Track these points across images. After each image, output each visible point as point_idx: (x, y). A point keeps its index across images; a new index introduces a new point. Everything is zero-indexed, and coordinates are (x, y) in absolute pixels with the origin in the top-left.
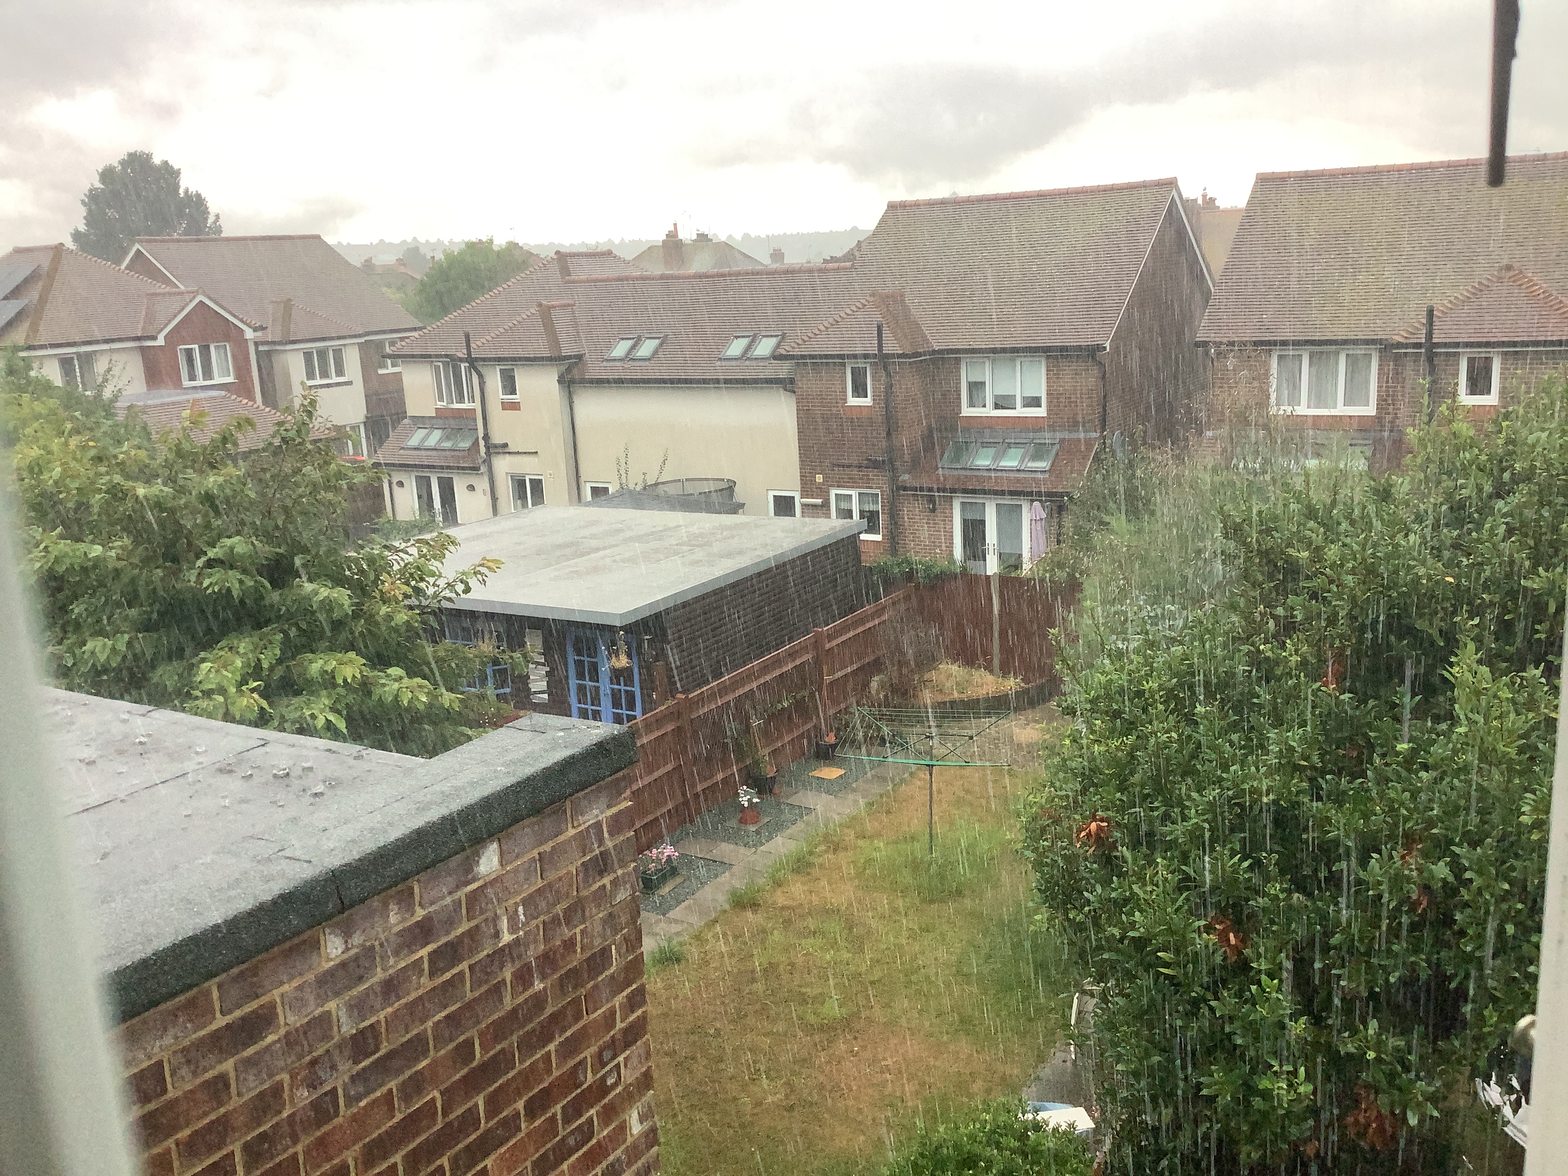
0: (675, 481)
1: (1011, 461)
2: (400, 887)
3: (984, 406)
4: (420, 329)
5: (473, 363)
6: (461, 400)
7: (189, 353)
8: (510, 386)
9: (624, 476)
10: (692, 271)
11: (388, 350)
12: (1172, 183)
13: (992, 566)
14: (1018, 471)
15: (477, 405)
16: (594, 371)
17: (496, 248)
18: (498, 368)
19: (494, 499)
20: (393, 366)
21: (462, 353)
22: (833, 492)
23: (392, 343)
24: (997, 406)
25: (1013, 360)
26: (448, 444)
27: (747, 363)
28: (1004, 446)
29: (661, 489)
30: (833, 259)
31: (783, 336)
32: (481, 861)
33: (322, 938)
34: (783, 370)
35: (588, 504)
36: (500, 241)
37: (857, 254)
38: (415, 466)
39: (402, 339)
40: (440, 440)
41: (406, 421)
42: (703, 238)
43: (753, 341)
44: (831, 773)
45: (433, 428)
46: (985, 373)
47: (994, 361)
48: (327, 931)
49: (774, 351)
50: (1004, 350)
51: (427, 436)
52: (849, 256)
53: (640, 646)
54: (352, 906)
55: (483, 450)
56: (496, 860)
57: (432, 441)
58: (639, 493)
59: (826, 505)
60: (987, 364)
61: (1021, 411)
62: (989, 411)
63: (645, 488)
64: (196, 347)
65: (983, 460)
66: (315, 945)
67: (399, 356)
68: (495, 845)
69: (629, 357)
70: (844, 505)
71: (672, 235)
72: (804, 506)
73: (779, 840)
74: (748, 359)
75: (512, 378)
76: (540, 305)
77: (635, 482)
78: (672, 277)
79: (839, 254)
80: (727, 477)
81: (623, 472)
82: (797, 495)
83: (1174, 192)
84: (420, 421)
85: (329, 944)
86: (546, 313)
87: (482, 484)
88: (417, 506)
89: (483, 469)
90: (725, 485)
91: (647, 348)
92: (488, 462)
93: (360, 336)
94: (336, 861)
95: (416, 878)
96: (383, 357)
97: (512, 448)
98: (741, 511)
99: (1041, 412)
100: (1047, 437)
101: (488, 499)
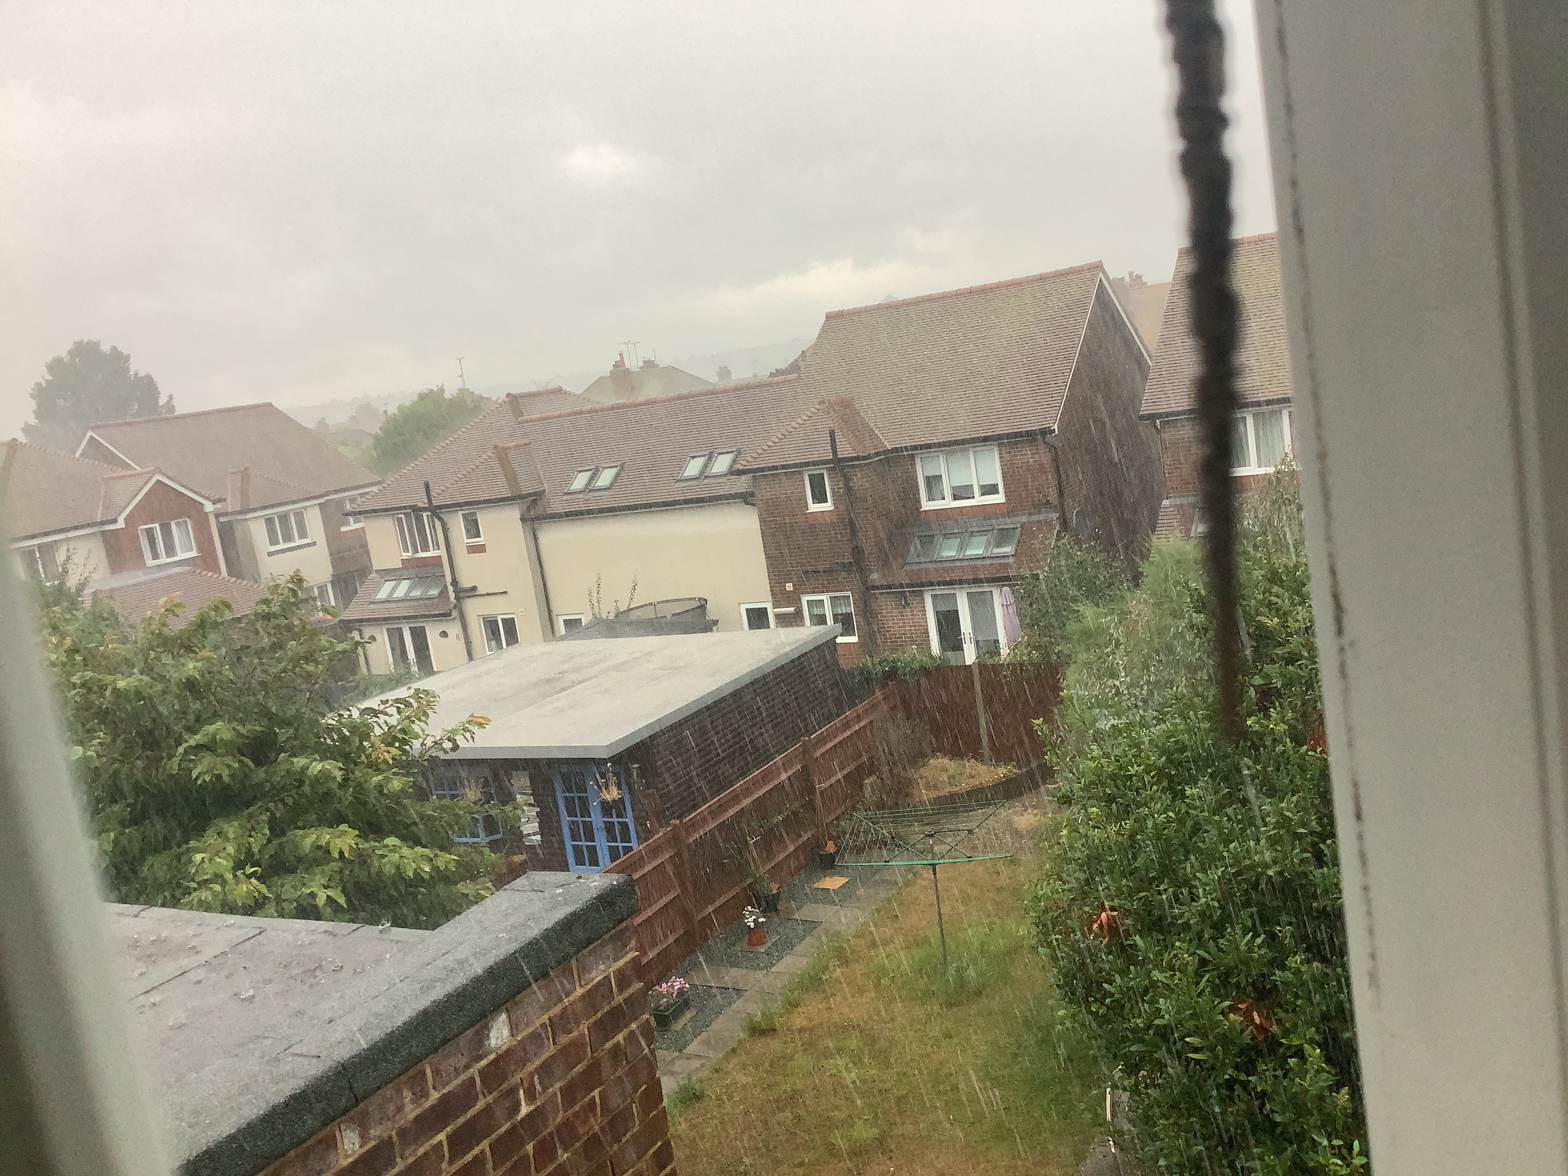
0: (646, 605)
1: (976, 549)
2: (411, 1072)
3: (943, 499)
4: (379, 483)
5: (436, 511)
6: (425, 548)
7: (150, 533)
8: (473, 529)
9: (596, 605)
10: (641, 399)
11: (348, 507)
12: (1098, 267)
13: (970, 656)
14: (984, 558)
15: (442, 552)
16: (558, 506)
17: (447, 396)
18: (460, 513)
19: (468, 643)
20: (355, 522)
21: (422, 502)
22: (805, 599)
23: (352, 500)
24: (955, 498)
25: (967, 450)
26: (416, 593)
27: (706, 481)
28: (966, 535)
29: (634, 616)
30: (779, 372)
31: (739, 452)
32: (491, 1035)
33: (337, 1133)
34: (742, 484)
35: (562, 638)
36: (451, 391)
37: (801, 363)
38: (385, 619)
39: (362, 495)
40: (410, 589)
41: (373, 575)
42: (649, 364)
43: (710, 458)
44: (833, 883)
45: (399, 580)
46: (939, 465)
47: (947, 453)
48: (343, 1127)
49: (731, 467)
50: (956, 443)
51: (394, 589)
52: (794, 367)
53: (629, 775)
54: (365, 1098)
55: (452, 595)
56: (506, 1032)
57: (400, 593)
58: (612, 621)
59: (799, 614)
60: (941, 457)
61: (979, 500)
62: (950, 503)
63: (616, 616)
64: (157, 525)
65: (949, 551)
66: (331, 1143)
67: (360, 513)
68: (504, 1016)
69: (588, 488)
70: (816, 611)
71: (620, 364)
72: (777, 616)
73: (788, 959)
74: (707, 477)
75: (476, 522)
76: (496, 447)
77: (607, 611)
78: (623, 406)
79: (783, 366)
80: (698, 596)
81: (595, 602)
82: (769, 606)
83: (1101, 275)
84: (387, 574)
85: (346, 1141)
86: (502, 454)
87: (454, 629)
88: (391, 660)
89: (455, 614)
90: (696, 604)
91: (605, 478)
92: (458, 606)
93: (321, 496)
94: (344, 1053)
95: (427, 1061)
96: (347, 515)
97: (481, 591)
98: (715, 628)
99: (999, 498)
100: (1008, 523)
101: (462, 643)
